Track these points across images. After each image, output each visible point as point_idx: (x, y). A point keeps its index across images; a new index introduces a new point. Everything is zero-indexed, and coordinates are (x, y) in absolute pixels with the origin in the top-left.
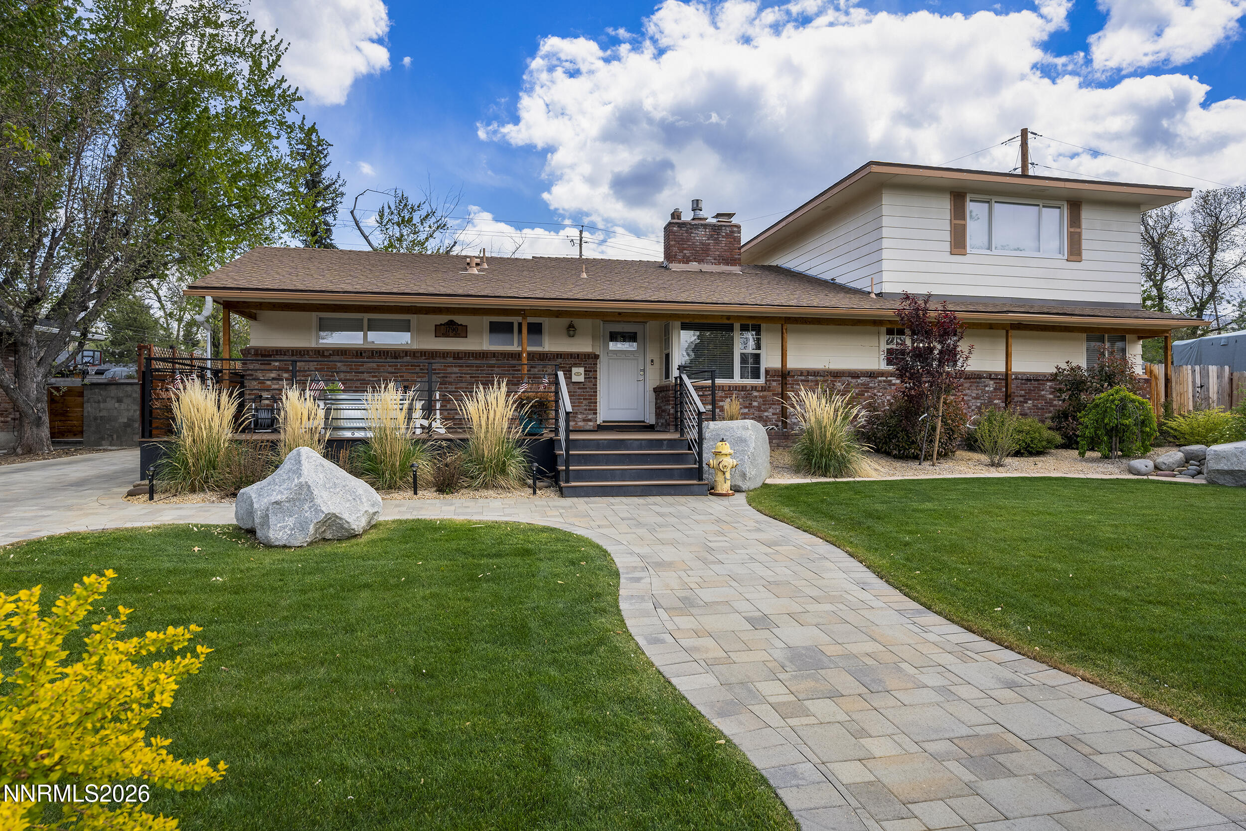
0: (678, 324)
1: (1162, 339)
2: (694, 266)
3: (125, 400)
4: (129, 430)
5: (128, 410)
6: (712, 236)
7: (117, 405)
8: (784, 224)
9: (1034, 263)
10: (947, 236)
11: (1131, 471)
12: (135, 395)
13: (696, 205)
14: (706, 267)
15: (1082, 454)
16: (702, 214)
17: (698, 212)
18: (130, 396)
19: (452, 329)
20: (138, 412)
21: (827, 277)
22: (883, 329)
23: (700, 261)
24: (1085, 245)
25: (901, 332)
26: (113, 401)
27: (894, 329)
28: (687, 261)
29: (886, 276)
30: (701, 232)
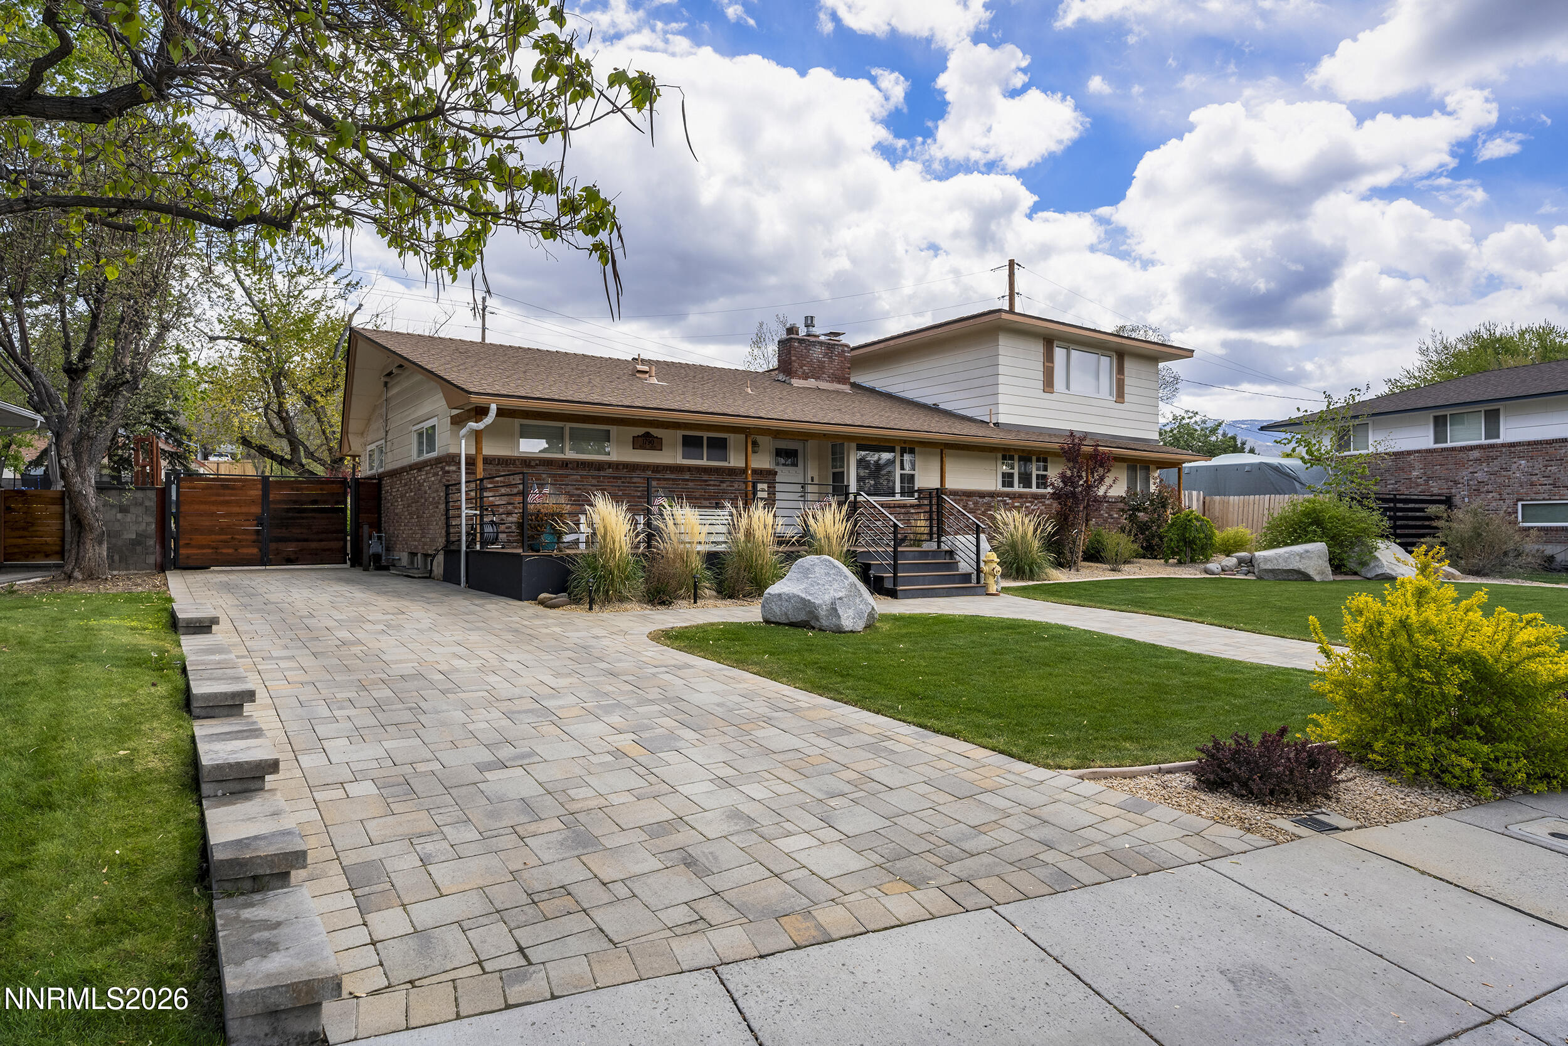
0: (854, 445)
1: (1176, 470)
2: (812, 383)
3: (132, 509)
4: (139, 549)
5: (137, 522)
6: (827, 354)
7: (119, 516)
8: (882, 345)
9: (1094, 402)
10: (1041, 376)
11: (1206, 571)
12: (147, 503)
13: (809, 322)
14: (823, 385)
15: (1166, 561)
16: (816, 330)
17: (811, 329)
18: (141, 504)
19: (648, 442)
20: (154, 526)
21: (930, 401)
22: (1000, 456)
23: (817, 378)
24: (1127, 389)
25: (1011, 458)
26: (114, 511)
27: (1006, 453)
28: (806, 378)
29: (1001, 408)
30: (818, 349)
